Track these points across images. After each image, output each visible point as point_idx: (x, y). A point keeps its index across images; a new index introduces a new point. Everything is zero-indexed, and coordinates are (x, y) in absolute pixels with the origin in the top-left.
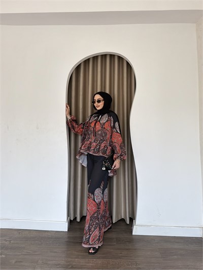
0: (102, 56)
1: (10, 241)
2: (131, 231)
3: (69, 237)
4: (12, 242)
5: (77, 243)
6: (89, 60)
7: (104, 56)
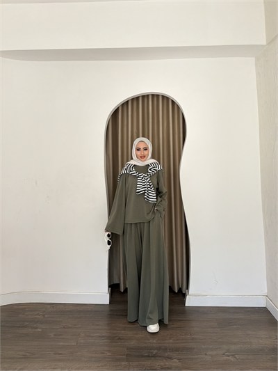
0: (143, 97)
1: (44, 315)
2: (184, 303)
3: (111, 310)
4: (46, 316)
5: (122, 315)
6: (127, 102)
7: (145, 97)
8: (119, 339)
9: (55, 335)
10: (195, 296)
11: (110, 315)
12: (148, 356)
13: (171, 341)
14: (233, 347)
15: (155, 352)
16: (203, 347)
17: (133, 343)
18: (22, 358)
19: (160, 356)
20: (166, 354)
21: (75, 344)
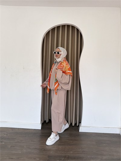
1: (7, 134)
5: (47, 136)
6: (54, 28)
7: (63, 26)
8: (44, 150)
9: (11, 147)
10: (84, 127)
13: (72, 152)
17: (51, 153)
21: (20, 152)
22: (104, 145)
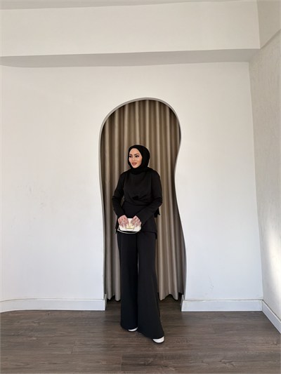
0: (140, 101)
1: (39, 323)
2: (180, 308)
4: (41, 324)
6: (124, 107)
7: (142, 102)
8: (115, 347)
9: (49, 344)
10: (191, 301)
11: (106, 321)
12: (144, 365)
13: (167, 348)
14: (230, 354)
15: (151, 360)
16: (199, 353)
17: (129, 351)
18: (16, 368)
19: (156, 365)
20: (162, 362)
21: (70, 353)
22: (231, 332)
